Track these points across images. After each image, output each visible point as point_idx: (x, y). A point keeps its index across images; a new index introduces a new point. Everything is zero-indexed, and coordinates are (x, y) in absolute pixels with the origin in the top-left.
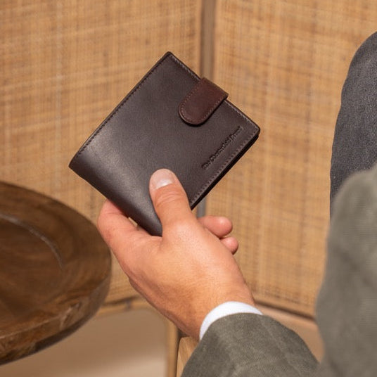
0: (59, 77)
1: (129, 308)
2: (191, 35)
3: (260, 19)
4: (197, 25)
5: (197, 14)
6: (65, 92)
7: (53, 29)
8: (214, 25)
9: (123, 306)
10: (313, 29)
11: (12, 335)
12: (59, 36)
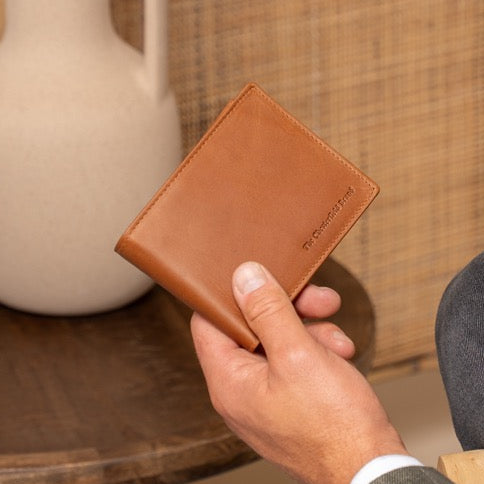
0: (316, 76)
1: (416, 370)
6: (324, 95)
7: (306, 13)
9: (407, 369)
12: (314, 22)
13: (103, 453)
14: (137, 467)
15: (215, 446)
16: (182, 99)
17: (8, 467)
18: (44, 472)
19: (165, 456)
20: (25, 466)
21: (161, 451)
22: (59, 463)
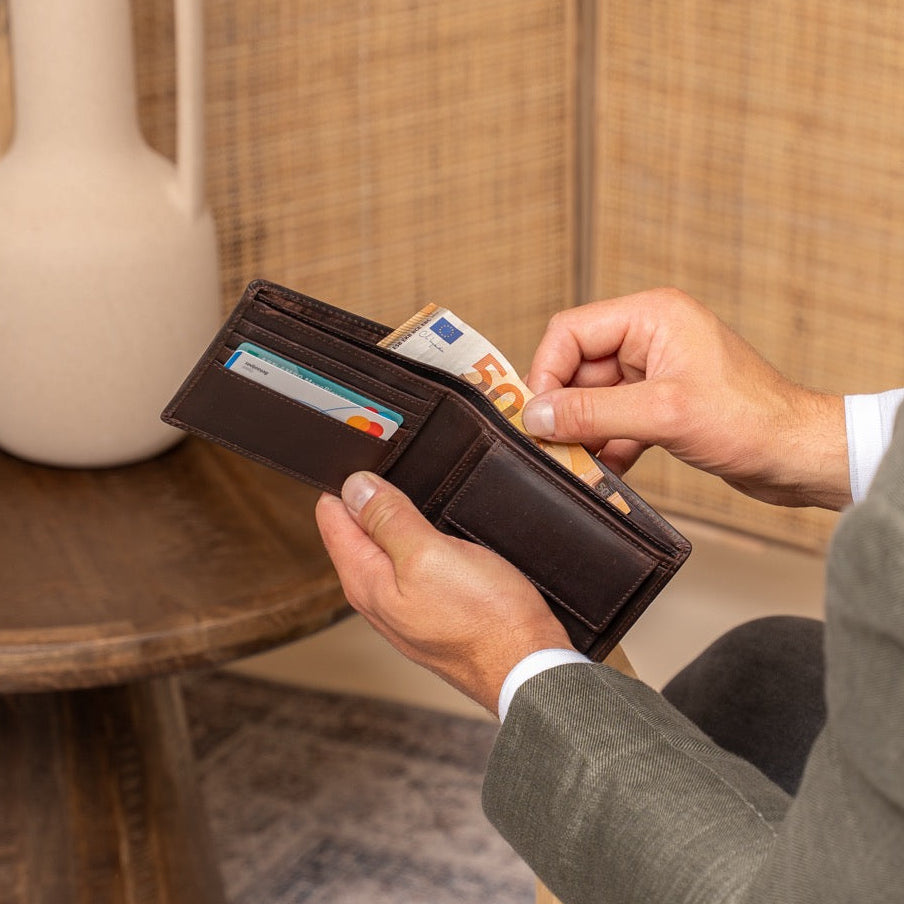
0: (365, 189)
2: (561, 117)
3: (663, 91)
4: (569, 103)
5: (568, 86)
6: (375, 211)
8: (592, 102)
10: (742, 107)
11: (297, 601)
12: (364, 126)
13: (139, 627)
14: (179, 643)
15: (268, 617)
16: (217, 215)
17: (29, 643)
18: (71, 649)
19: (211, 631)
20: (50, 642)
21: (207, 624)
22: (89, 639)
